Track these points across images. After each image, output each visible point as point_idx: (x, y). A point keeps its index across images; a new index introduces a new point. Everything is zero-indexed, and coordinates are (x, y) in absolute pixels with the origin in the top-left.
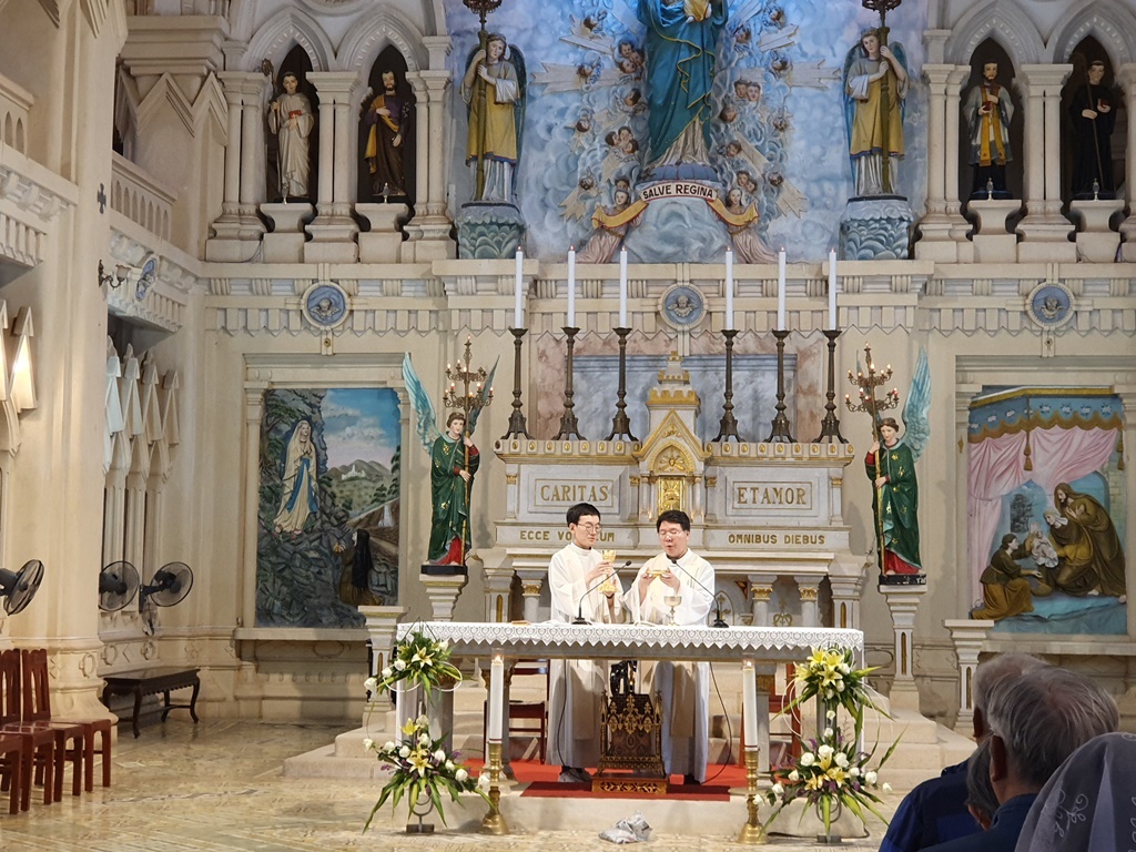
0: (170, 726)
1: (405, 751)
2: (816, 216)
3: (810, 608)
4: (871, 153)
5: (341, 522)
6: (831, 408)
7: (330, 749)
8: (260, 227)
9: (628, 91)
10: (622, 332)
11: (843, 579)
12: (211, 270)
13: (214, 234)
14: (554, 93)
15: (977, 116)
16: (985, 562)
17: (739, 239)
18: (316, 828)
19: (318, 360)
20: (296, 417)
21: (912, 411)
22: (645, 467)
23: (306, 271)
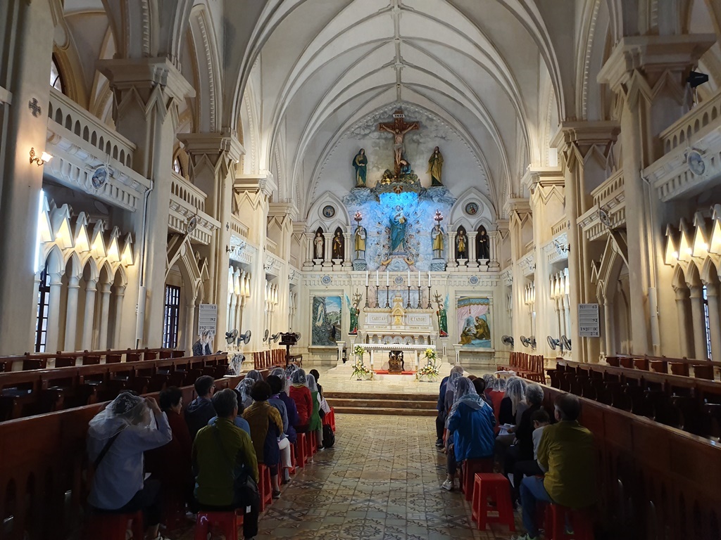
2: (426, 262)
3: (426, 342)
4: (437, 250)
5: (329, 324)
6: (429, 302)
8: (313, 264)
9: (387, 236)
10: (388, 286)
11: (432, 336)
12: (304, 273)
13: (304, 266)
14: (373, 237)
15: (459, 242)
16: (462, 333)
17: (410, 267)
19: (325, 291)
23: (323, 273)
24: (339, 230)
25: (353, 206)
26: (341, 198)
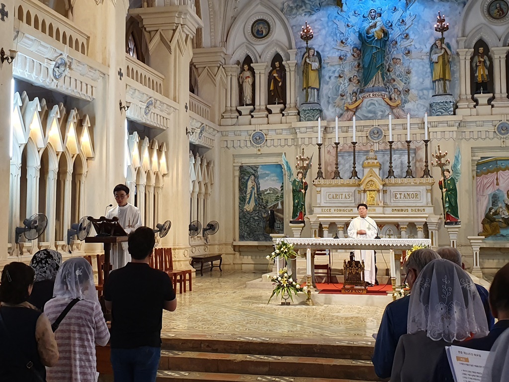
0: (213, 272)
1: (280, 279)
2: (421, 102)
3: (420, 233)
4: (439, 80)
5: (265, 207)
6: (427, 166)
7: (260, 279)
8: (237, 114)
9: (356, 63)
10: (354, 143)
11: (432, 223)
12: (222, 129)
13: (223, 117)
14: (331, 66)
15: (477, 66)
16: (484, 217)
17: (395, 111)
18: (253, 303)
19: (256, 156)
20: (250, 174)
21: (455, 166)
22: (362, 187)
23: (252, 127)
24: (277, 58)
25: (299, 17)
26: (280, 6)
